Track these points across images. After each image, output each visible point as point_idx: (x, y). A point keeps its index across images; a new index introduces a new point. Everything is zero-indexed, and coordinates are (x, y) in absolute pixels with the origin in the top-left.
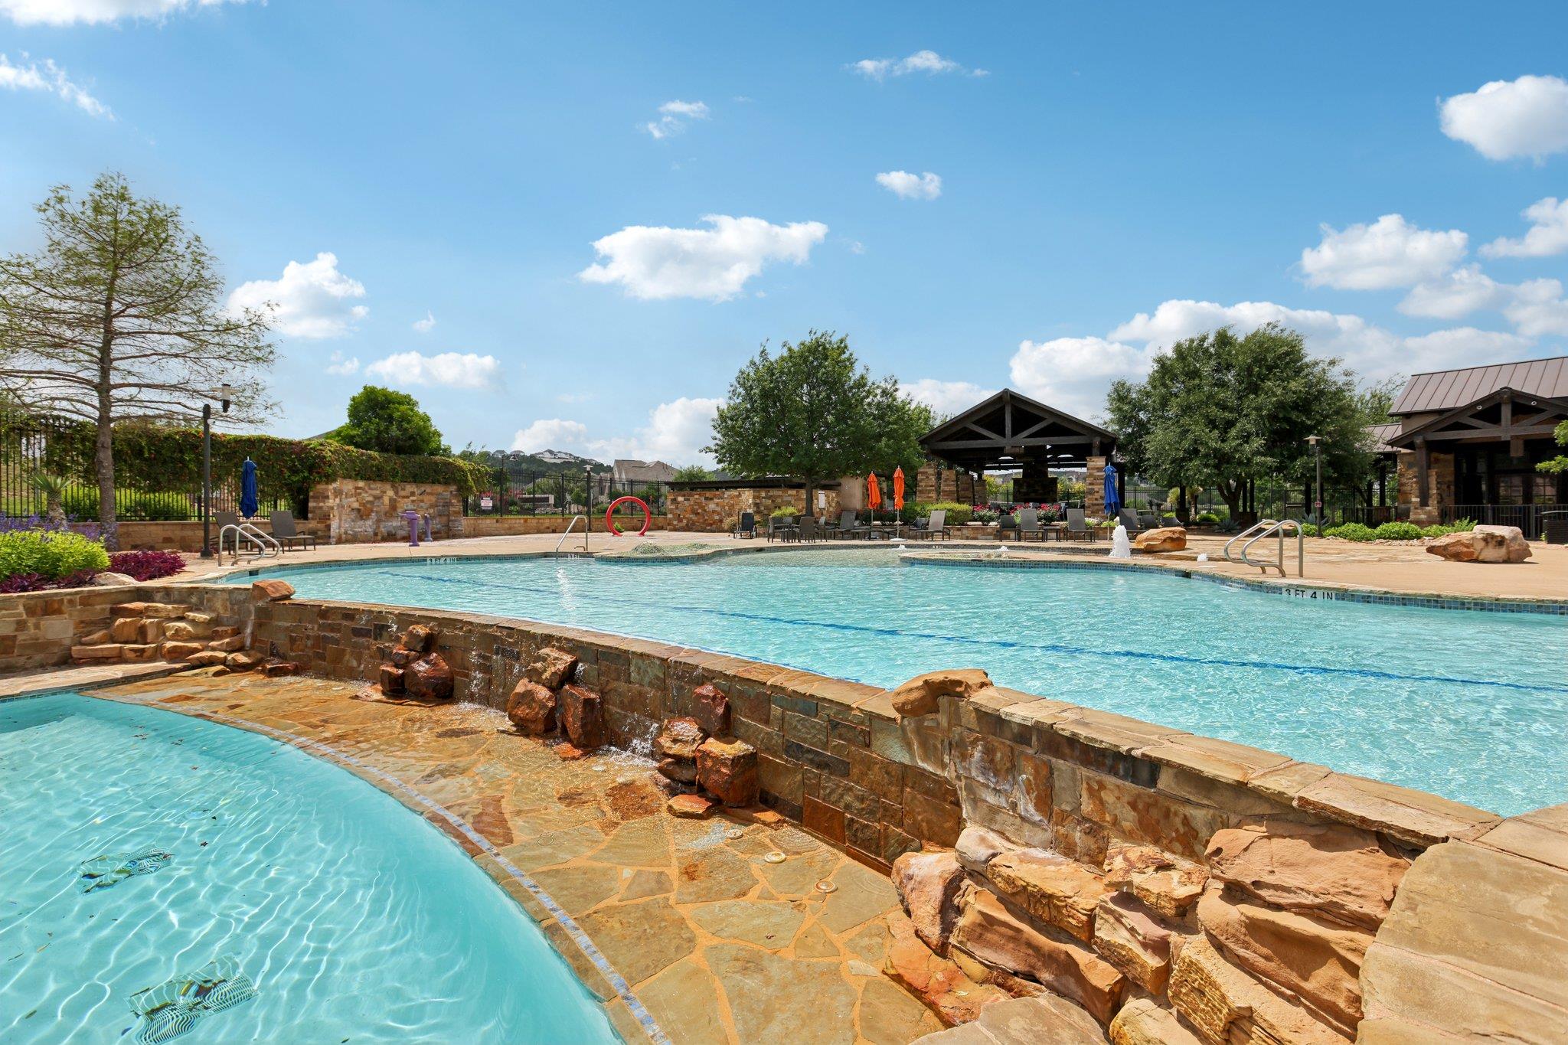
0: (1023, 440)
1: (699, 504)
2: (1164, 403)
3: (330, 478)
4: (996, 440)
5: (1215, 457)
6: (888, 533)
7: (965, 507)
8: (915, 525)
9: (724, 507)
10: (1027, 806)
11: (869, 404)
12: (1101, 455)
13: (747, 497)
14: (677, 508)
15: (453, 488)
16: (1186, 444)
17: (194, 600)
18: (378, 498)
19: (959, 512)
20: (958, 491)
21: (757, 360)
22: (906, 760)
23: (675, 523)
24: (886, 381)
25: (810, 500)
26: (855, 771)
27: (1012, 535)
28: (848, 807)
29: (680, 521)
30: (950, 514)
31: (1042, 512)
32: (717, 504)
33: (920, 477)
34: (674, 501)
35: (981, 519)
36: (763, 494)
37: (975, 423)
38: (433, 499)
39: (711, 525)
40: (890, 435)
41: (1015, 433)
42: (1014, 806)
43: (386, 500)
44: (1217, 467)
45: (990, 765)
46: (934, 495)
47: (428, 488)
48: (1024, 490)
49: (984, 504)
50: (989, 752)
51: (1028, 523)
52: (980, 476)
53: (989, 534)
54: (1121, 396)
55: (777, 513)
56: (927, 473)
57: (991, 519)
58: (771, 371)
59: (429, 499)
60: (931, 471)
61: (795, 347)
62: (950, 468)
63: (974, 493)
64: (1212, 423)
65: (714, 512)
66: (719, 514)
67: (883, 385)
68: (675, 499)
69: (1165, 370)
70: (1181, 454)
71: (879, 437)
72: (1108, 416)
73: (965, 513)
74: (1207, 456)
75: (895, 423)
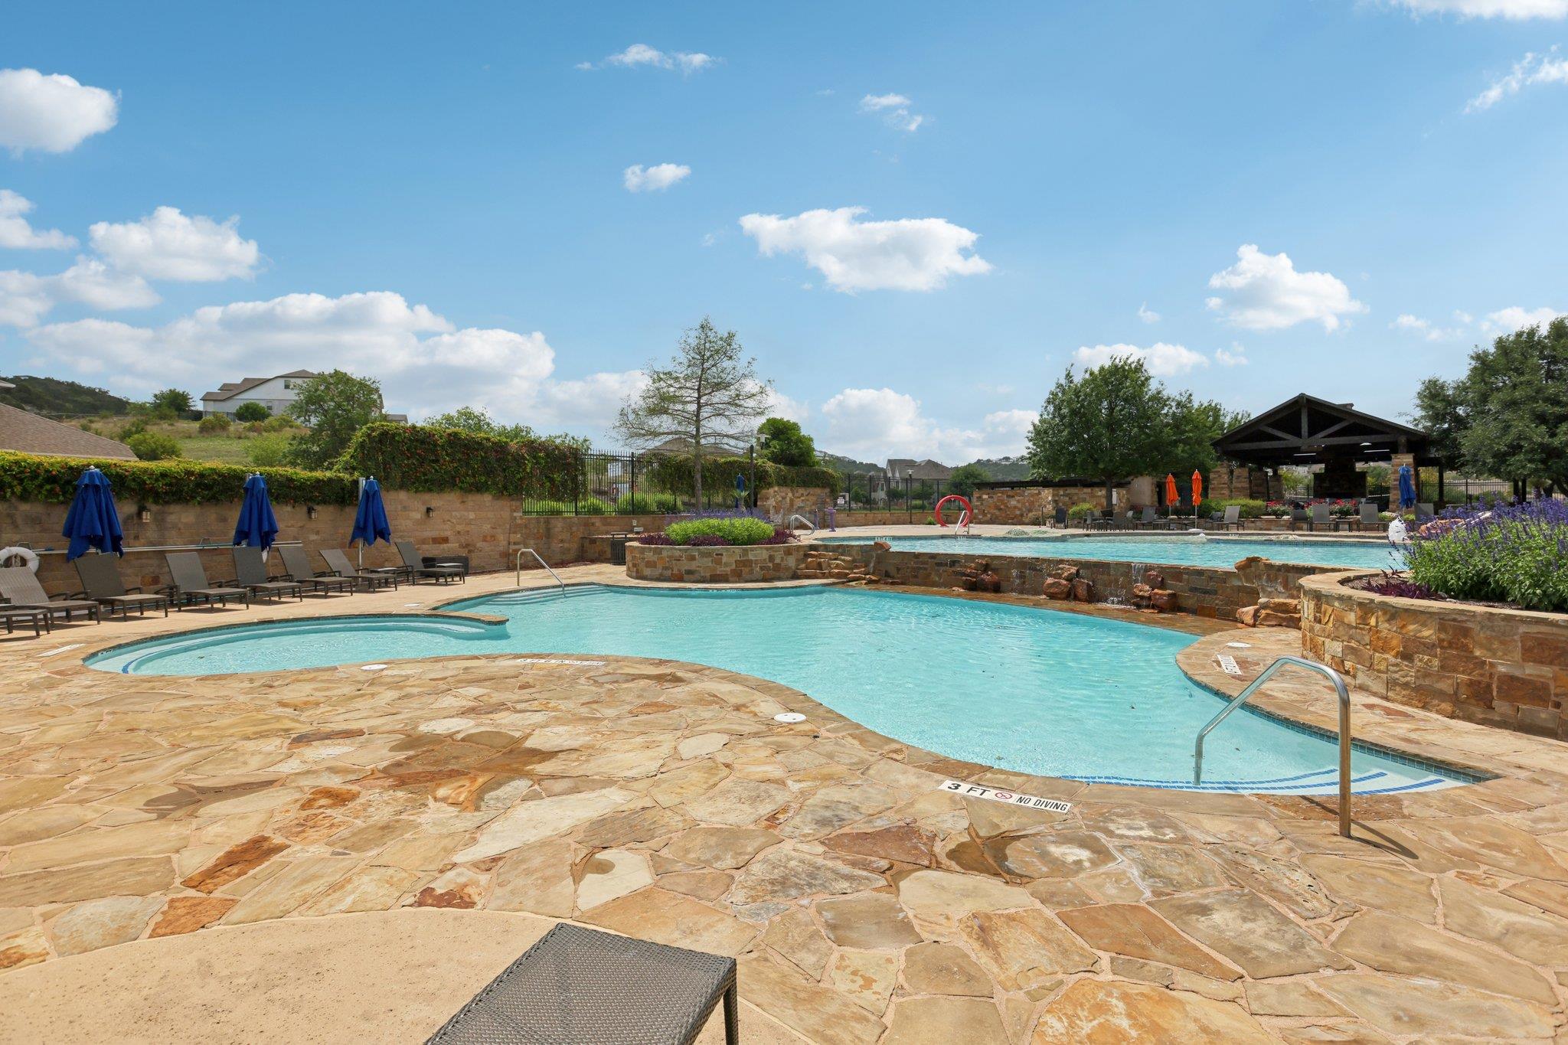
0: (1321, 440)
1: (1002, 501)
2: (1484, 398)
3: (770, 485)
4: (1291, 440)
5: (1542, 452)
6: (1186, 525)
7: (1259, 503)
8: (1211, 518)
9: (1024, 503)
10: (1280, 589)
11: (1166, 415)
12: (1409, 452)
13: (1047, 494)
14: (982, 504)
15: (827, 490)
16: (1509, 438)
17: (840, 550)
18: (784, 498)
19: (1253, 507)
20: (1250, 487)
21: (1063, 381)
22: (1240, 584)
23: (980, 517)
24: (1181, 395)
25: (1109, 497)
26: (1220, 592)
27: (1305, 526)
28: (1217, 604)
29: (985, 515)
30: (1244, 508)
31: (1337, 507)
32: (1018, 501)
33: (1212, 476)
34: (979, 498)
35: (1275, 513)
36: (1062, 493)
37: (1269, 425)
38: (815, 498)
39: (1013, 519)
40: (1186, 442)
41: (1311, 433)
42: (1276, 590)
43: (788, 499)
44: (1543, 461)
45: (1269, 580)
46: (1226, 492)
47: (812, 490)
48: (1327, 484)
49: (1280, 499)
50: (1268, 576)
51: (1320, 516)
52: (1275, 472)
53: (1283, 526)
54: (1434, 395)
55: (1075, 509)
56: (1220, 473)
57: (1284, 513)
58: (1077, 393)
59: (813, 499)
60: (1224, 470)
61: (1096, 370)
62: (1242, 466)
63: (1265, 489)
64: (1541, 419)
65: (1015, 507)
66: (1019, 509)
67: (1178, 398)
68: (980, 497)
69: (1484, 366)
70: (1504, 449)
71: (1175, 443)
72: (1419, 413)
73: (1259, 508)
74: (1532, 451)
75: (1191, 431)
